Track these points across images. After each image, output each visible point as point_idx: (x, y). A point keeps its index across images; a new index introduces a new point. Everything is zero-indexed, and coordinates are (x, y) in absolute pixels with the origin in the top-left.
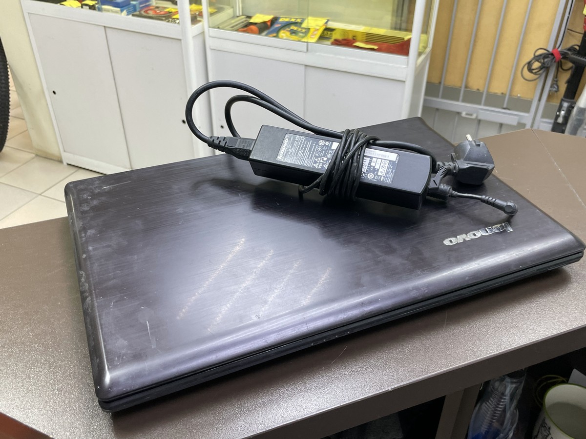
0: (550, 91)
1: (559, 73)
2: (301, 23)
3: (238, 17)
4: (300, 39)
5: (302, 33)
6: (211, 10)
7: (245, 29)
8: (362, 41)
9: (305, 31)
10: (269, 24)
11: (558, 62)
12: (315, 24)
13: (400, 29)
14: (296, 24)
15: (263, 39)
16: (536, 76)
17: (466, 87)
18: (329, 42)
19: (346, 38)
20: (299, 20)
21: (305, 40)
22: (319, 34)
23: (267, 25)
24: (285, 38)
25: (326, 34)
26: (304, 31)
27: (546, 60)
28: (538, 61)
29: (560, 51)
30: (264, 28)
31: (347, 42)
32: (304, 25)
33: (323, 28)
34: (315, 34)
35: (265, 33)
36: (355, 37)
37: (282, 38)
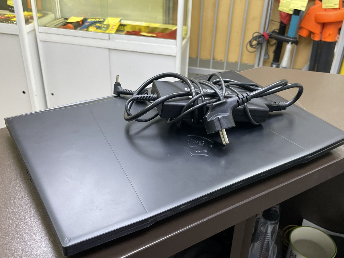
0: (264, 58)
1: (268, 48)
2: (103, 22)
3: (58, 19)
4: (103, 31)
5: (105, 28)
6: (39, 15)
7: (64, 27)
8: (145, 32)
9: (107, 27)
10: (81, 23)
11: (267, 41)
12: (113, 22)
13: (169, 24)
14: (100, 23)
15: (78, 32)
16: (255, 50)
17: (214, 59)
18: (124, 33)
19: (134, 30)
20: (101, 20)
22: (116, 28)
23: (80, 24)
24: (93, 31)
25: (121, 28)
26: (105, 26)
27: (260, 39)
28: (255, 40)
29: (268, 34)
30: (77, 25)
31: (136, 32)
32: (105, 23)
33: (118, 24)
34: (113, 28)
35: (79, 29)
36: (140, 29)
37: (91, 31)
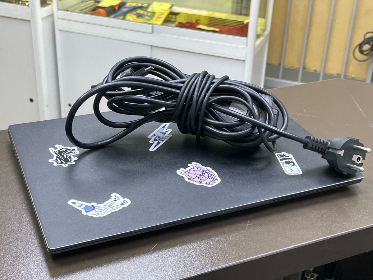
2: (147, 8)
3: (86, 1)
4: (146, 21)
5: (148, 16)
7: (93, 12)
8: (204, 24)
9: (151, 15)
10: (116, 8)
12: (160, 8)
13: (241, 14)
14: (142, 9)
15: (111, 21)
16: (367, 57)
17: (304, 68)
18: (174, 25)
19: (190, 21)
20: (145, 5)
21: (150, 22)
22: (164, 17)
24: (131, 20)
25: (171, 18)
26: (150, 14)
28: (368, 43)
30: (111, 11)
31: (191, 25)
32: (150, 9)
33: (168, 12)
34: (160, 17)
35: (113, 16)
36: (198, 20)
37: (129, 21)
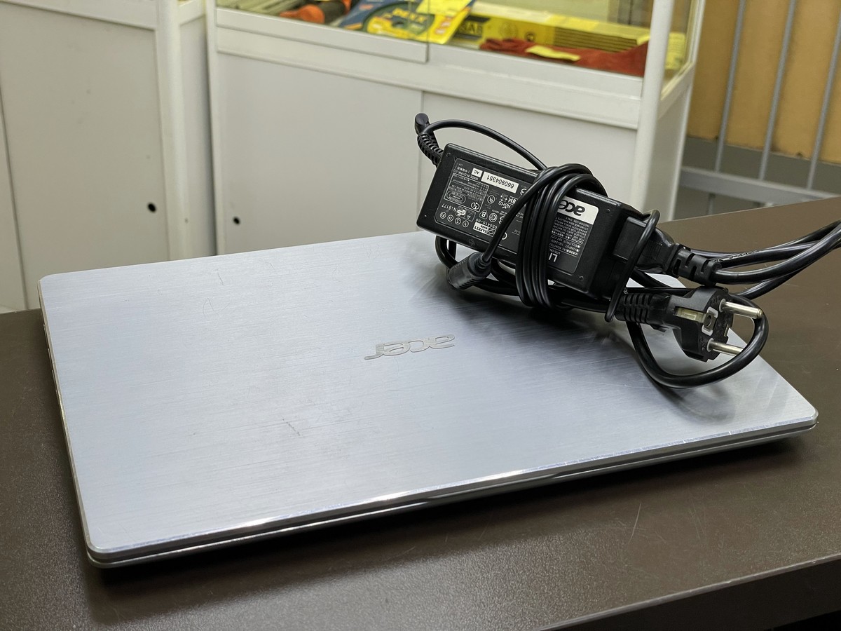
2: (416, 4)
4: (412, 36)
8: (546, 45)
12: (447, 5)
14: (406, 6)
15: (333, 33)
18: (476, 45)
19: (512, 36)
21: (423, 38)
22: (453, 26)
23: (344, 5)
24: (380, 32)
25: (469, 28)
30: (335, 11)
31: (515, 44)
33: (464, 14)
34: (446, 27)
36: (532, 35)
